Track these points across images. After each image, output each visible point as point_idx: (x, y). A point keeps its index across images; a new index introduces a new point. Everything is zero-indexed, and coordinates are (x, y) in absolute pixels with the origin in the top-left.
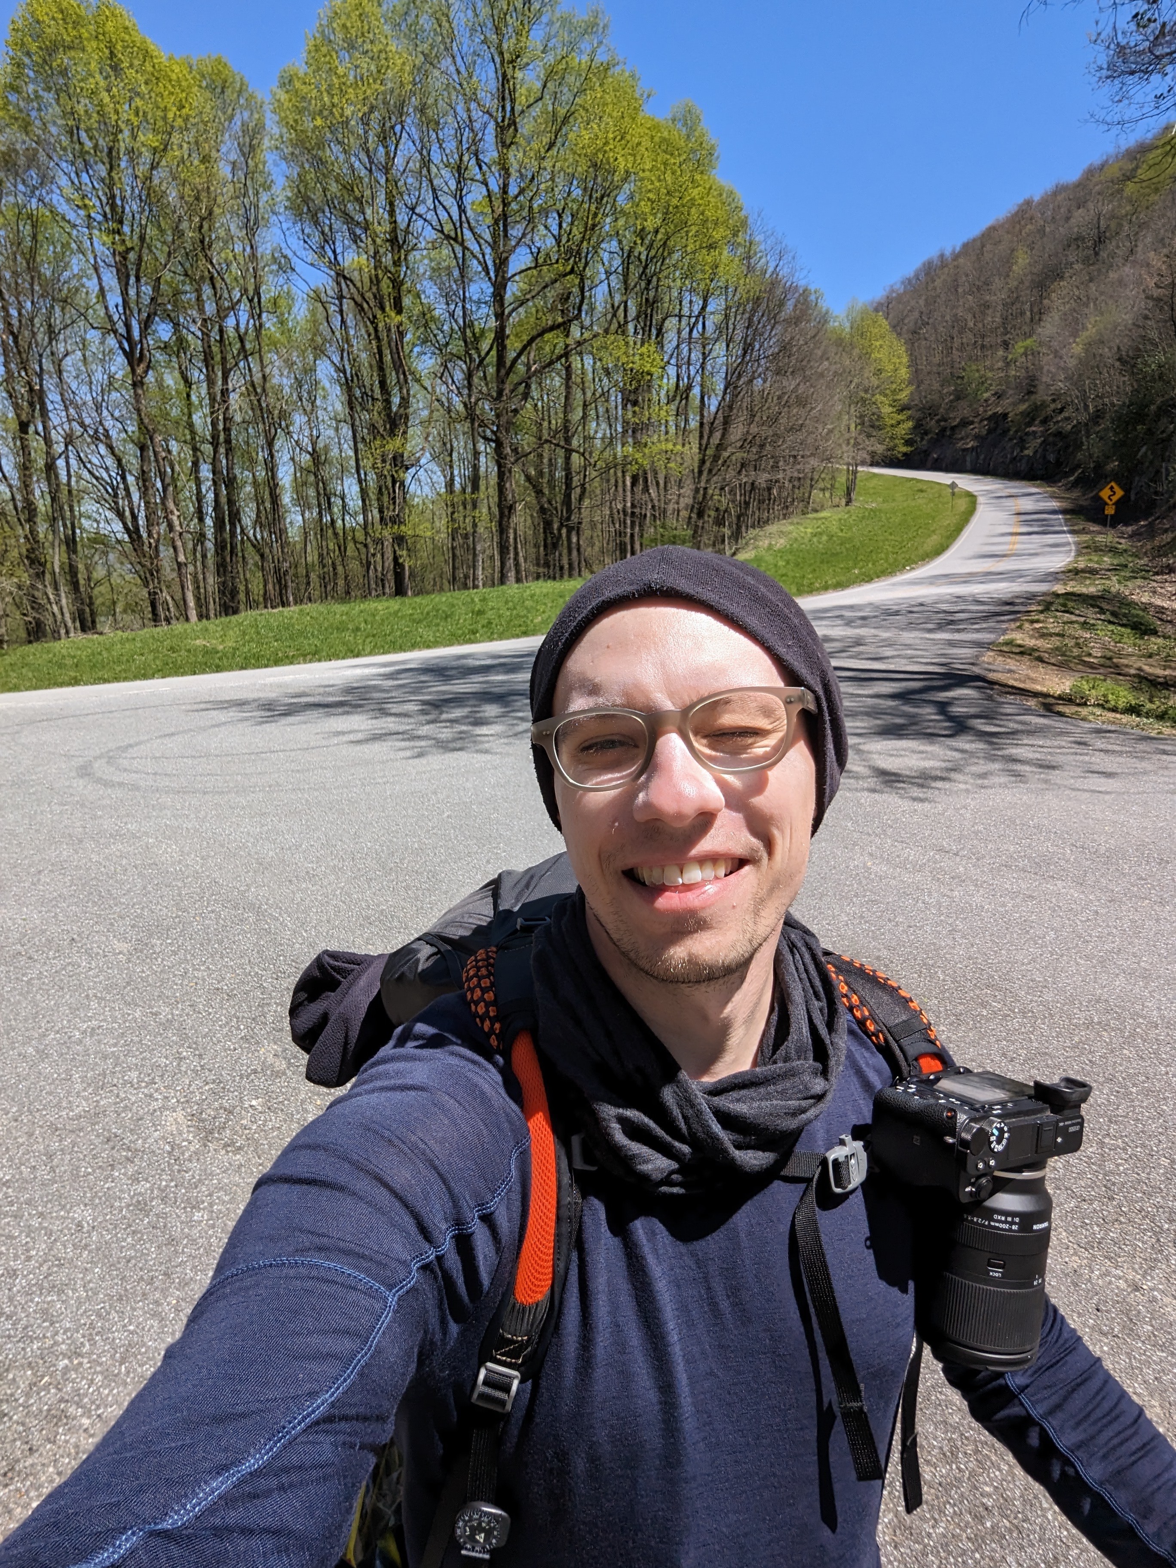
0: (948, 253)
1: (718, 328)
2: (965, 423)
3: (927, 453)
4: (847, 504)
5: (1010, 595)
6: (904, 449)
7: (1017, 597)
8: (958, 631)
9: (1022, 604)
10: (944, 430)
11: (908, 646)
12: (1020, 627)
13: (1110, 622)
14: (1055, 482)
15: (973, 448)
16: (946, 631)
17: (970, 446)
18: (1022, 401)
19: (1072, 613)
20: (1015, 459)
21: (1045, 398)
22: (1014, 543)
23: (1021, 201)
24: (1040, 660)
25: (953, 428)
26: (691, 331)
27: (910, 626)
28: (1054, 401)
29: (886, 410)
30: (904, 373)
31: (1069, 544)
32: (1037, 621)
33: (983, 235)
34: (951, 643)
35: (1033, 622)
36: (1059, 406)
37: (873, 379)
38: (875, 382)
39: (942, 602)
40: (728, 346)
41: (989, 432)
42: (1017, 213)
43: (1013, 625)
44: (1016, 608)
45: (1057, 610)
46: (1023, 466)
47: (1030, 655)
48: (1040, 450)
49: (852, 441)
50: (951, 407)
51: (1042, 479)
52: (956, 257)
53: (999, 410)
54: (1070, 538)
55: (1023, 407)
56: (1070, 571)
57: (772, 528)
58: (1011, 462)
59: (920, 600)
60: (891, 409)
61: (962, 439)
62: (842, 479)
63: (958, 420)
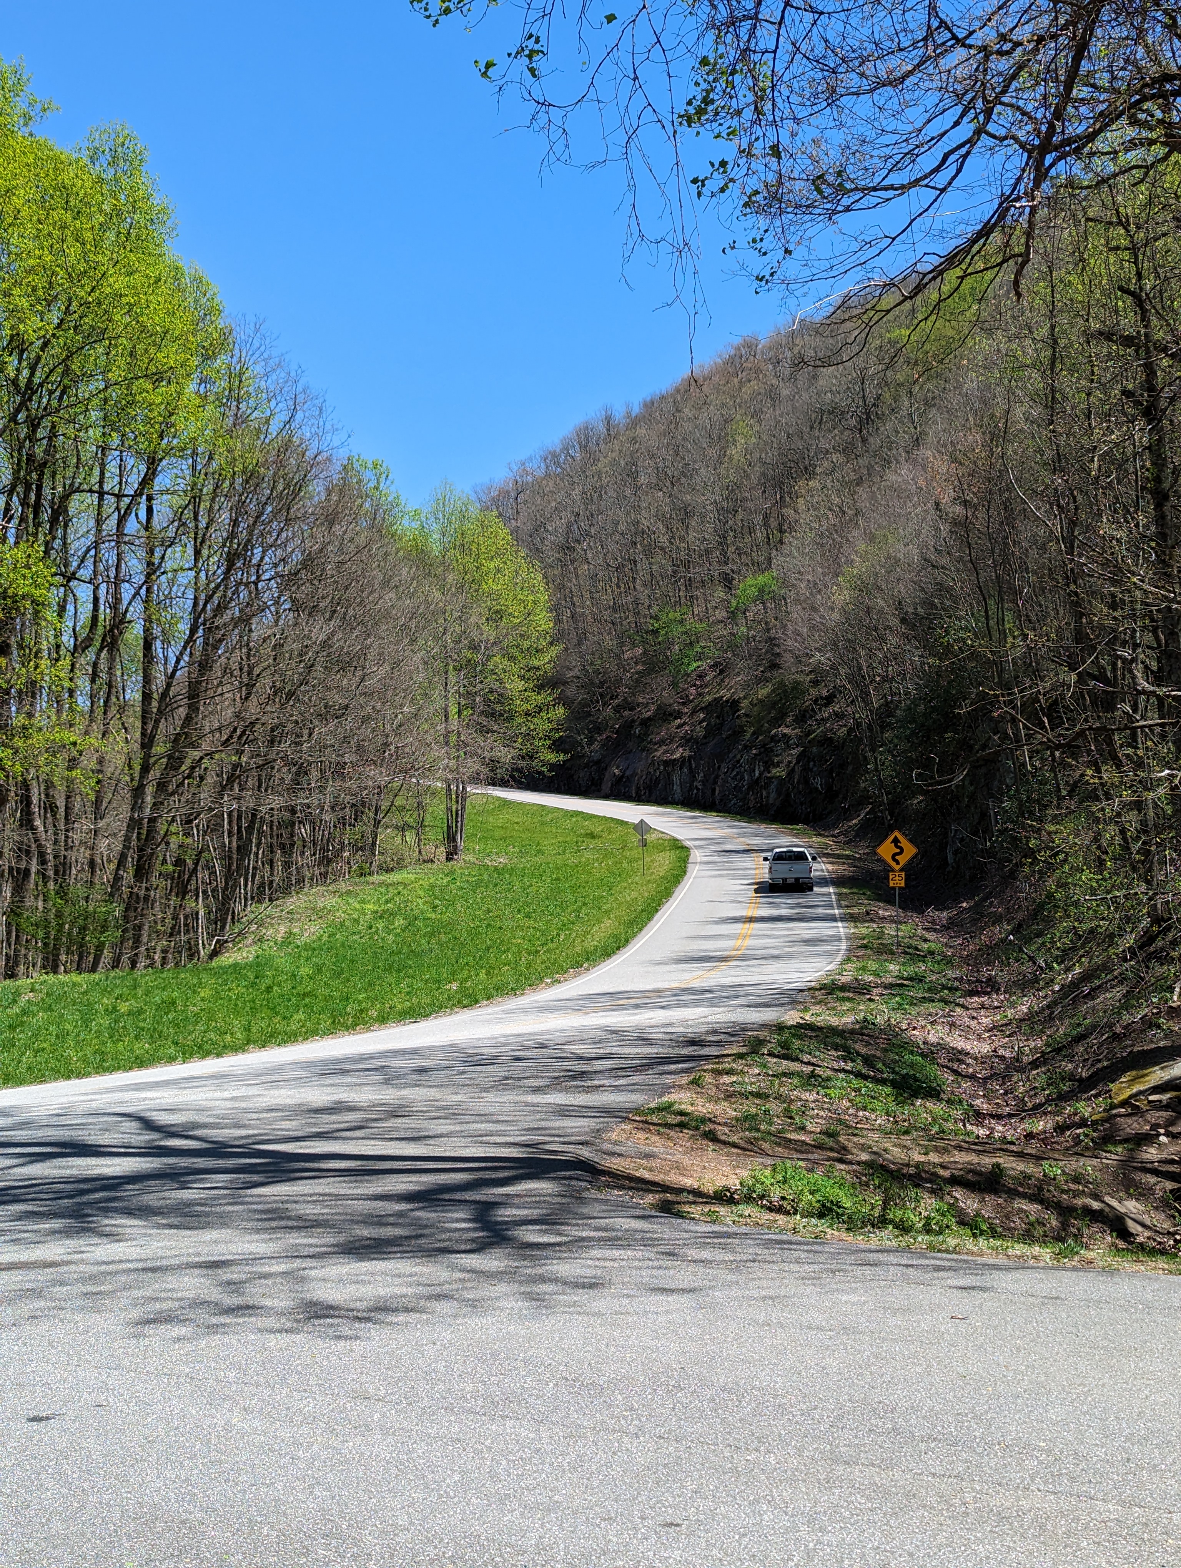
0: (619, 415)
1: (178, 517)
2: (665, 715)
3: (600, 766)
4: (448, 859)
5: (703, 1029)
6: (552, 757)
7: (715, 1032)
8: (588, 1090)
9: (718, 1043)
10: (628, 725)
11: (483, 1117)
12: (696, 1082)
13: (859, 1075)
14: (827, 827)
15: (683, 761)
16: (567, 1089)
17: (677, 755)
18: (761, 680)
19: (797, 1059)
20: (757, 781)
21: (799, 678)
22: (745, 937)
23: (737, 341)
24: (711, 1136)
25: (646, 723)
26: (122, 520)
27: (504, 1083)
28: (816, 683)
29: (515, 686)
30: (543, 621)
31: (838, 939)
32: (730, 1072)
33: (678, 391)
34: (563, 1111)
35: (718, 1073)
36: (825, 693)
37: (485, 628)
38: (489, 632)
39: (582, 1041)
40: (197, 553)
41: (710, 731)
42: (731, 360)
43: (684, 1080)
44: (705, 1051)
45: (771, 1054)
46: (771, 796)
47: (697, 1128)
48: (798, 770)
49: (453, 738)
50: (638, 683)
51: (806, 822)
52: (634, 422)
53: (725, 694)
54: (842, 929)
55: (763, 692)
56: (823, 987)
57: (294, 902)
58: (750, 787)
59: (542, 1039)
60: (521, 685)
61: (662, 742)
62: (437, 810)
63: (653, 708)
